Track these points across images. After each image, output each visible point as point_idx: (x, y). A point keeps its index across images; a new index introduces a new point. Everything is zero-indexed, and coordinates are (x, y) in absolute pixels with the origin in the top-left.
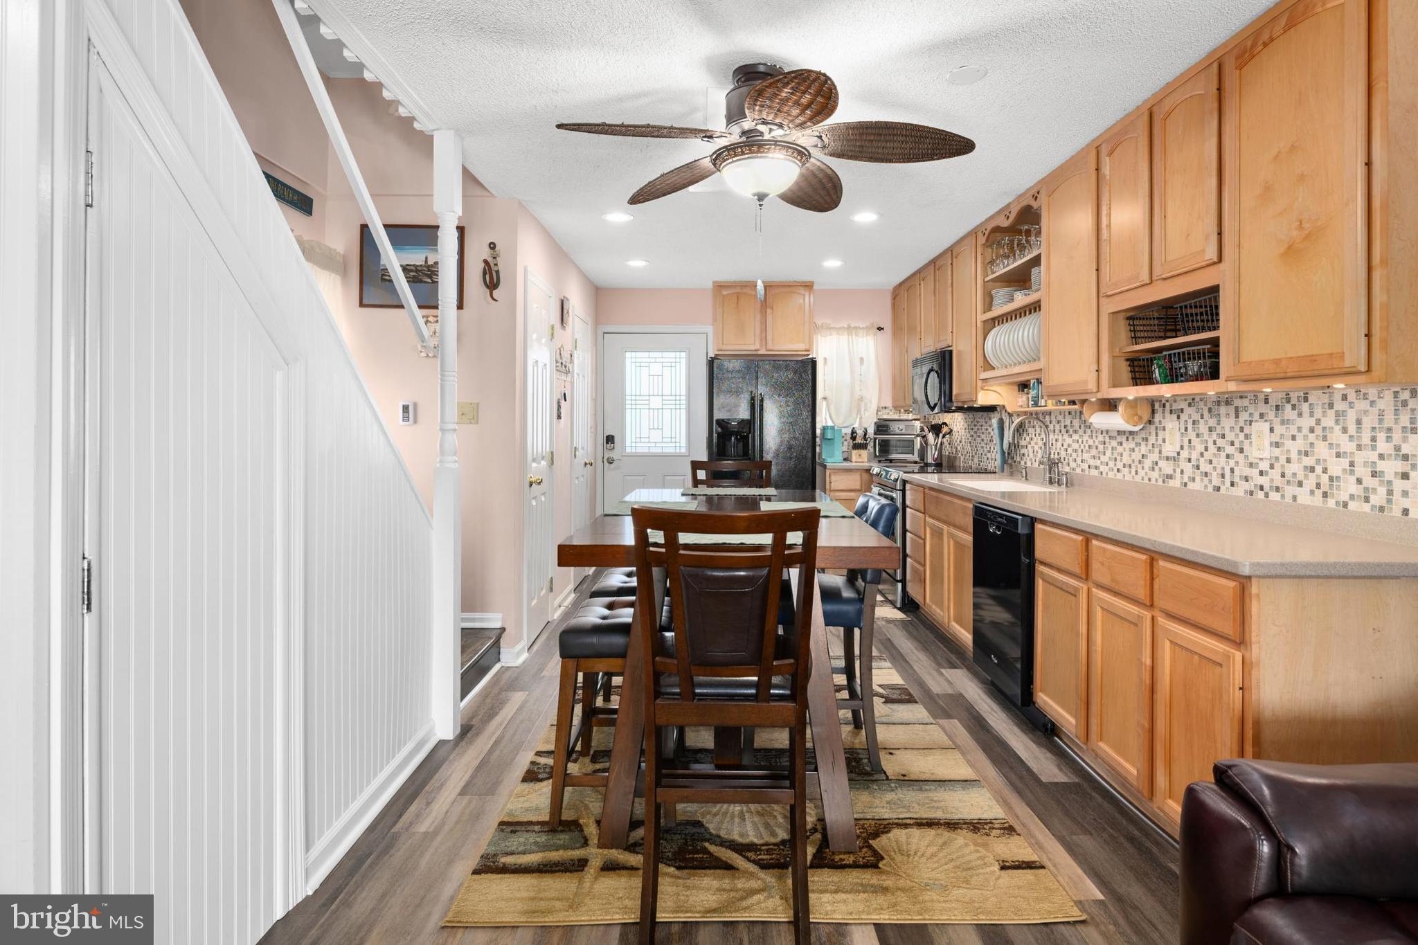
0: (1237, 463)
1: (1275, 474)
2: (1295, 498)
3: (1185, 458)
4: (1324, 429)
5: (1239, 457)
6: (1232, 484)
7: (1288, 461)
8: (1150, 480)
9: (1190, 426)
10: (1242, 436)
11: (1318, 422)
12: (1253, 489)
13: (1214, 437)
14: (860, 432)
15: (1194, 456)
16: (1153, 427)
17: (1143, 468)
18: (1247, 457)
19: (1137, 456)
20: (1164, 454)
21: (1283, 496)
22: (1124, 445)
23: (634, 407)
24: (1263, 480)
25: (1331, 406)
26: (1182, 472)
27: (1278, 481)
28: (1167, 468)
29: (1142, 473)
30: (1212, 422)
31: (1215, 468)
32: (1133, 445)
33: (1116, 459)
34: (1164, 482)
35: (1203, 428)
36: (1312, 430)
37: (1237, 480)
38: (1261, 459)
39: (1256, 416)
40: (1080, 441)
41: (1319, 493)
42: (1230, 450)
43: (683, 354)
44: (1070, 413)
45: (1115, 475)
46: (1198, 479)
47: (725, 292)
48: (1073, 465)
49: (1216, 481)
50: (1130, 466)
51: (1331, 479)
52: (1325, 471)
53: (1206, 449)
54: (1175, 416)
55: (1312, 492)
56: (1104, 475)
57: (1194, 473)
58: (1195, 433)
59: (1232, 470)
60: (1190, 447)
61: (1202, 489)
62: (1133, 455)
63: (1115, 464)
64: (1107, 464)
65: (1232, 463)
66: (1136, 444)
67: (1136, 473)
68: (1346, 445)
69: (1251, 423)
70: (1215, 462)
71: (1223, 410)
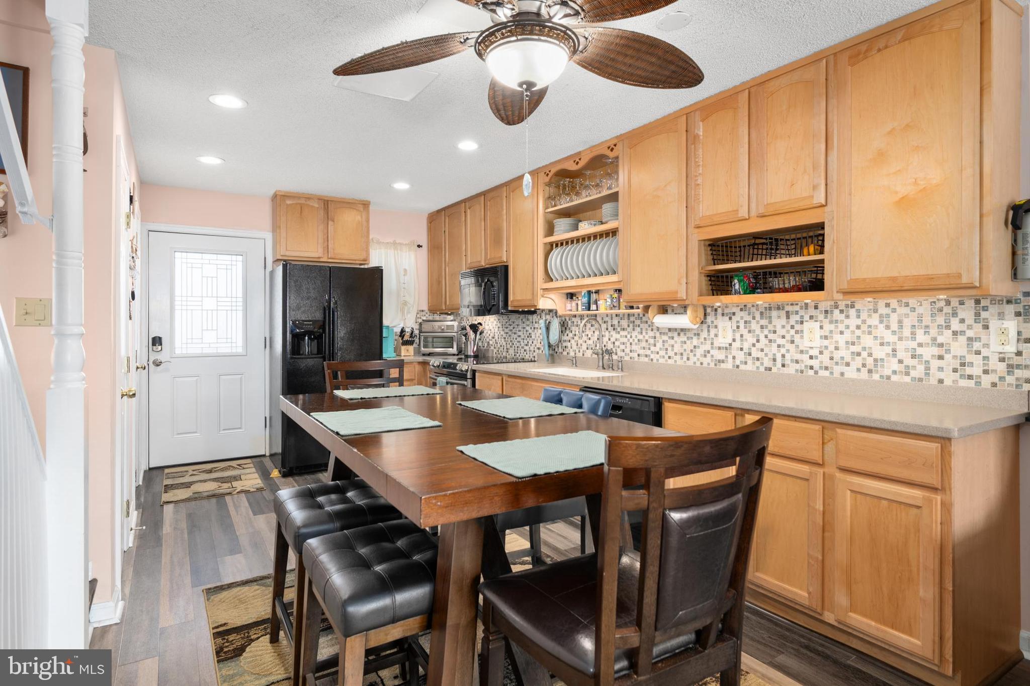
0: (788, 351)
1: (825, 358)
2: (842, 374)
3: (738, 348)
4: (870, 326)
5: (792, 347)
6: (783, 366)
7: (837, 348)
8: (702, 364)
9: (742, 325)
10: (792, 332)
11: (864, 322)
12: (803, 368)
13: (766, 332)
14: (408, 330)
15: (746, 346)
16: (705, 326)
17: (695, 355)
18: (797, 346)
19: (689, 346)
20: (716, 344)
21: (832, 373)
22: (676, 338)
23: (184, 308)
24: (813, 362)
25: (876, 311)
26: (734, 358)
27: (827, 362)
28: (720, 355)
29: (693, 359)
30: (764, 322)
31: (766, 355)
32: (685, 339)
33: (667, 349)
34: (716, 365)
35: (754, 326)
36: (858, 327)
37: (787, 362)
38: (811, 348)
39: (807, 318)
40: (629, 336)
41: (864, 371)
42: (780, 341)
43: (240, 258)
44: (617, 315)
45: (667, 361)
46: (750, 362)
47: (289, 202)
48: (620, 354)
49: (768, 364)
50: (682, 354)
51: (876, 360)
52: (870, 355)
53: (758, 341)
54: (727, 318)
55: (858, 370)
56: (655, 361)
57: (746, 358)
58: (747, 330)
59: (783, 356)
60: (742, 340)
61: (755, 369)
62: (685, 346)
63: (667, 353)
64: (658, 353)
65: (783, 351)
66: (688, 338)
67: (688, 359)
68: (889, 337)
69: (802, 323)
70: (766, 350)
71: (774, 313)
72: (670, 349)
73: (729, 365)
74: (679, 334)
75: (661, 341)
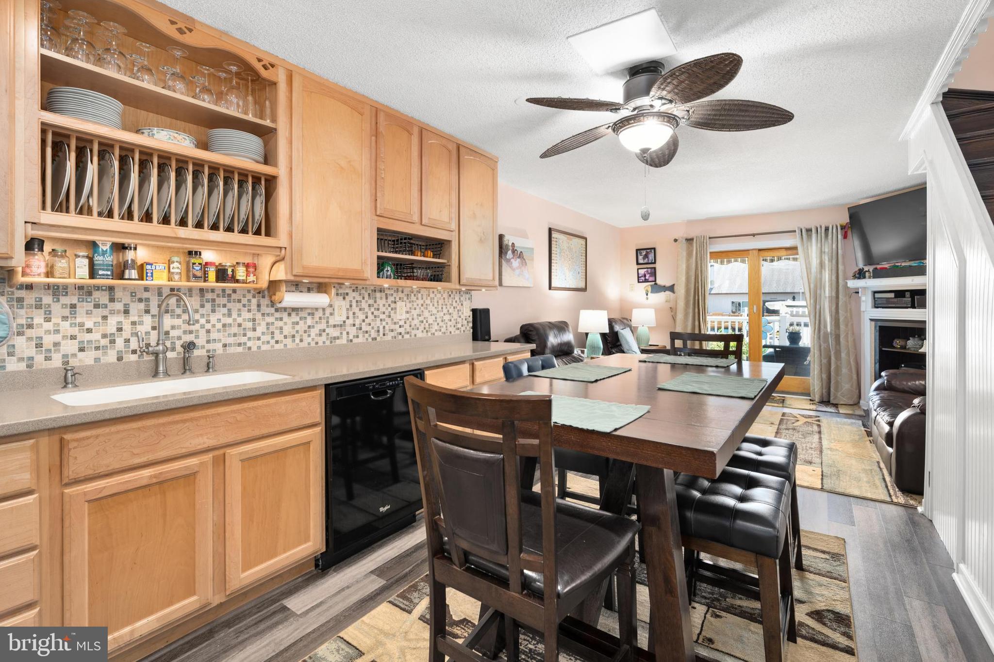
0: (387, 323)
1: (407, 326)
2: (415, 335)
3: (351, 324)
4: (427, 305)
5: (389, 320)
6: (384, 335)
7: (413, 319)
8: (317, 343)
9: (354, 304)
10: (390, 309)
11: (424, 302)
12: (396, 335)
13: (372, 309)
15: (357, 322)
17: (309, 336)
18: (392, 319)
19: (302, 326)
20: (332, 322)
21: (411, 336)
24: (402, 330)
25: (429, 296)
26: (348, 333)
27: (408, 329)
28: (335, 333)
29: (307, 340)
30: (371, 302)
31: (373, 328)
32: (298, 319)
33: (273, 333)
34: (331, 342)
35: (364, 305)
36: (422, 305)
38: (400, 320)
39: (397, 299)
41: (425, 331)
42: (382, 316)
46: (361, 336)
49: (374, 334)
50: (293, 336)
51: (429, 325)
52: (427, 322)
53: (367, 317)
54: (342, 297)
55: (423, 331)
58: (358, 308)
59: (384, 327)
60: (354, 317)
61: (365, 341)
62: (297, 327)
63: (273, 338)
64: (259, 339)
65: (384, 323)
66: (301, 318)
67: (301, 341)
68: (435, 311)
69: (395, 303)
70: (373, 324)
71: (378, 295)
72: (277, 332)
73: (344, 341)
74: (289, 315)
75: (263, 324)
